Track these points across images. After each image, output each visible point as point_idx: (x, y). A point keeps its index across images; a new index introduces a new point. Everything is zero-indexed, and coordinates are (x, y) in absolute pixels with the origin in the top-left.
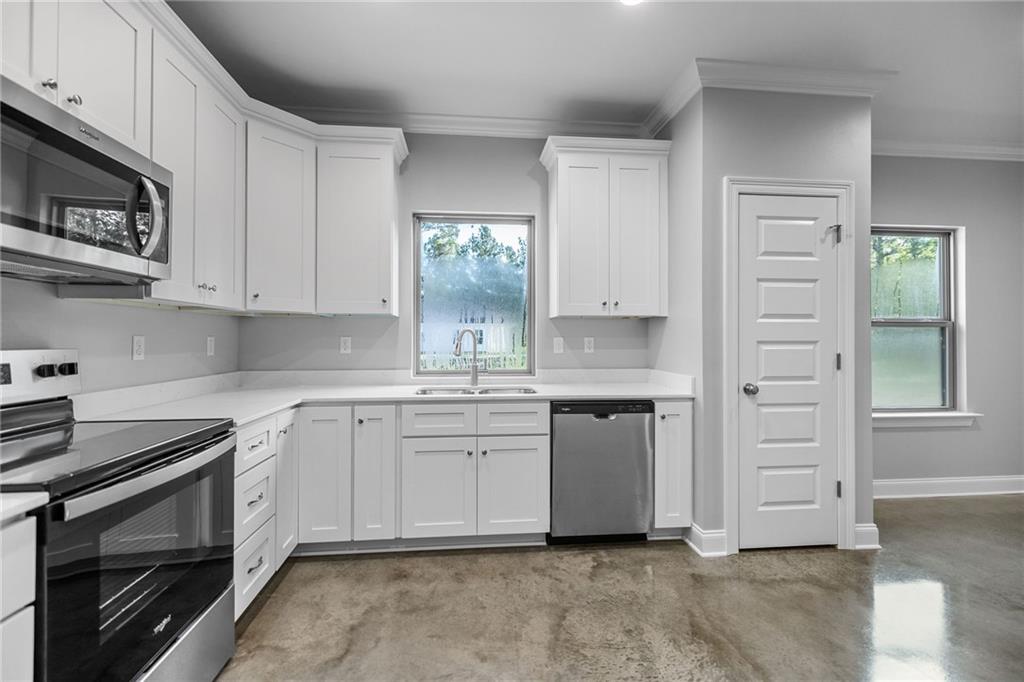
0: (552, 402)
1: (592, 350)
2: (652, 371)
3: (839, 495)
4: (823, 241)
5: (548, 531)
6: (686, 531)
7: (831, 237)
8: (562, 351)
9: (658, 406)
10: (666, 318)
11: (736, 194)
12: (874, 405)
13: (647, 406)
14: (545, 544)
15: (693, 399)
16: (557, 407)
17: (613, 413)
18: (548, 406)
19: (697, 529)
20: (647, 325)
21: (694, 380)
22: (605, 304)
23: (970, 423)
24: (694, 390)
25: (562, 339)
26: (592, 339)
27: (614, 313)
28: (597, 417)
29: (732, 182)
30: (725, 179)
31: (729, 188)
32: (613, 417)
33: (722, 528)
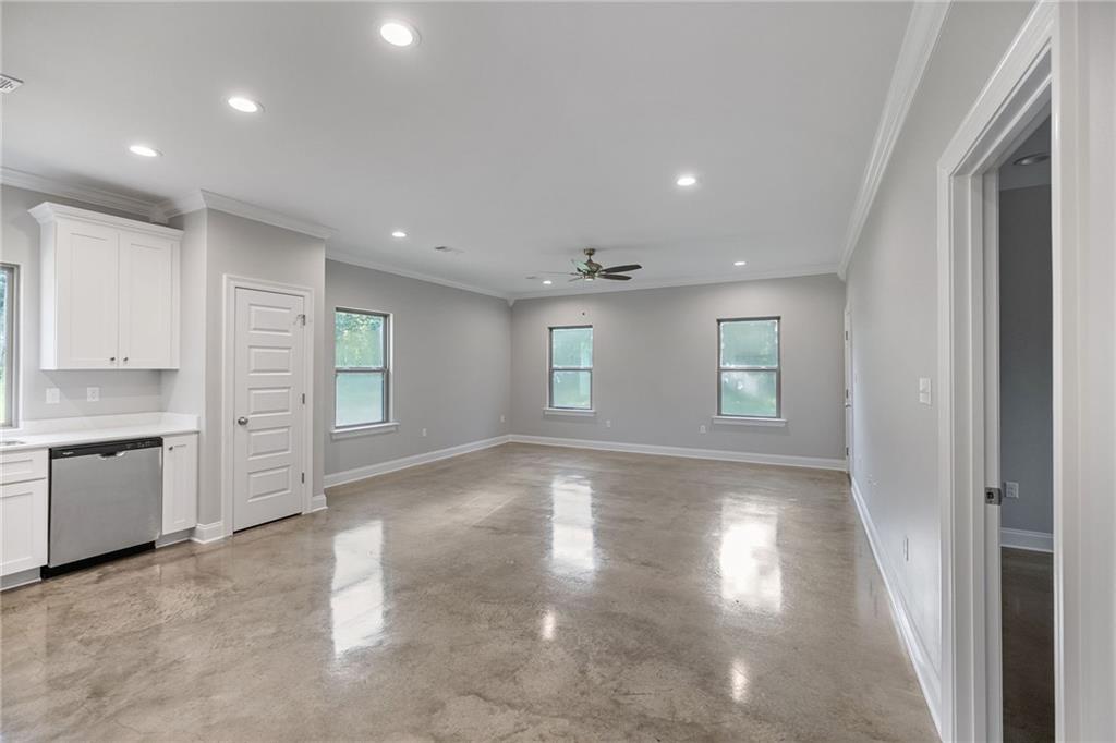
0: (50, 449)
1: (97, 399)
2: (165, 414)
3: (303, 481)
4: (295, 323)
5: (46, 563)
6: (192, 531)
7: (299, 321)
8: (58, 401)
9: (165, 440)
10: (176, 370)
11: (233, 288)
12: (337, 425)
13: (157, 442)
14: (40, 579)
15: (198, 432)
16: (55, 453)
17: (121, 451)
18: (47, 452)
19: (200, 527)
20: (159, 376)
21: (199, 419)
22: (113, 359)
23: (393, 429)
24: (199, 424)
25: (58, 390)
26: (97, 389)
27: (122, 366)
28: (104, 456)
29: (230, 278)
30: (224, 276)
31: (228, 284)
32: (121, 454)
33: (220, 520)
